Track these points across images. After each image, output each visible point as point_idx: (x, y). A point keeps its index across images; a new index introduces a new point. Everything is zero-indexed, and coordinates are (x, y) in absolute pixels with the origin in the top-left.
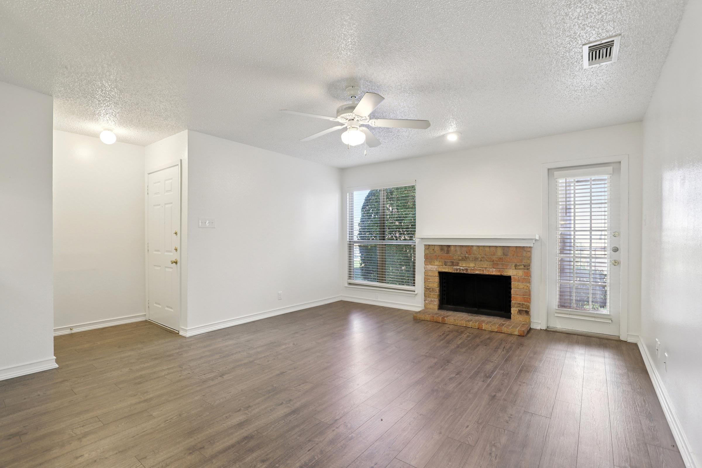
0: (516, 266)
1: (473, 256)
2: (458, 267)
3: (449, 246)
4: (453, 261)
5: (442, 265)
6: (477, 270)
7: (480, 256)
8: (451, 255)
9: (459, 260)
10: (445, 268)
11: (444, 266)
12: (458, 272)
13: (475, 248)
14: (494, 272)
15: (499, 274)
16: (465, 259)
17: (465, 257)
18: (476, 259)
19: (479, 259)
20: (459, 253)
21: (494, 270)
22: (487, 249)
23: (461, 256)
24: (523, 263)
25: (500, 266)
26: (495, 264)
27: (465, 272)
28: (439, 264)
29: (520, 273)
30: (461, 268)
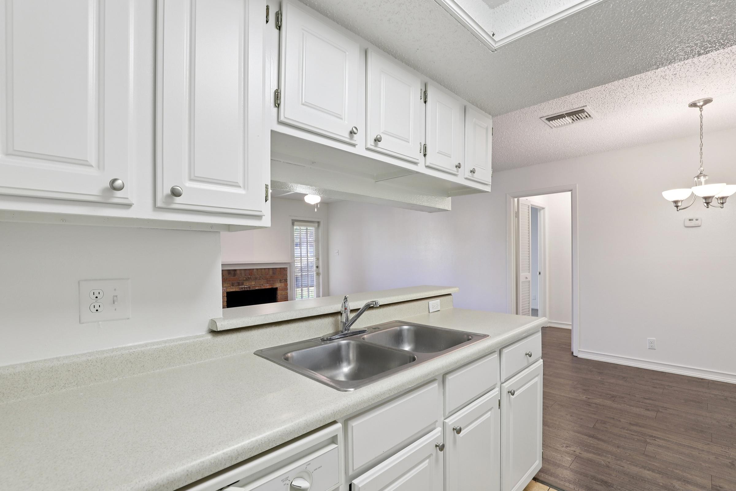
0: (280, 281)
1: (254, 276)
2: (243, 286)
3: (235, 270)
4: (239, 282)
5: (230, 286)
6: (256, 286)
7: (258, 276)
8: (237, 277)
9: (244, 281)
10: (232, 288)
11: (232, 287)
12: (243, 290)
13: (255, 270)
14: (268, 286)
15: (271, 287)
16: (248, 279)
17: (248, 277)
18: (256, 279)
19: (258, 278)
20: (243, 275)
21: (268, 285)
22: (263, 271)
23: (245, 277)
24: (284, 278)
25: (272, 282)
26: (268, 281)
27: (248, 289)
28: (227, 286)
29: (283, 284)
30: (245, 286)
